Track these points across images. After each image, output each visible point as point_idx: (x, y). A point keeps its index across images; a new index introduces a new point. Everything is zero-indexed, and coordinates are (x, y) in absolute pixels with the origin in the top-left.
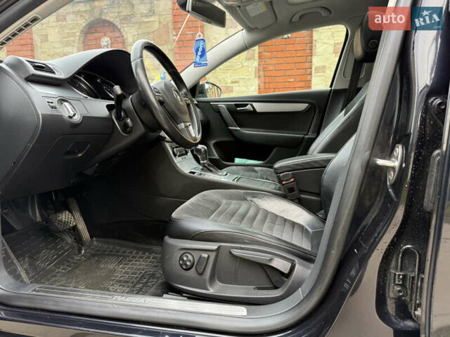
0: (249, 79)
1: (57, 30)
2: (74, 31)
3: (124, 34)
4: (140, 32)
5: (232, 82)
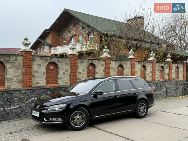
0: (44, 80)
3: (6, 65)
4: (12, 65)
5: (39, 81)
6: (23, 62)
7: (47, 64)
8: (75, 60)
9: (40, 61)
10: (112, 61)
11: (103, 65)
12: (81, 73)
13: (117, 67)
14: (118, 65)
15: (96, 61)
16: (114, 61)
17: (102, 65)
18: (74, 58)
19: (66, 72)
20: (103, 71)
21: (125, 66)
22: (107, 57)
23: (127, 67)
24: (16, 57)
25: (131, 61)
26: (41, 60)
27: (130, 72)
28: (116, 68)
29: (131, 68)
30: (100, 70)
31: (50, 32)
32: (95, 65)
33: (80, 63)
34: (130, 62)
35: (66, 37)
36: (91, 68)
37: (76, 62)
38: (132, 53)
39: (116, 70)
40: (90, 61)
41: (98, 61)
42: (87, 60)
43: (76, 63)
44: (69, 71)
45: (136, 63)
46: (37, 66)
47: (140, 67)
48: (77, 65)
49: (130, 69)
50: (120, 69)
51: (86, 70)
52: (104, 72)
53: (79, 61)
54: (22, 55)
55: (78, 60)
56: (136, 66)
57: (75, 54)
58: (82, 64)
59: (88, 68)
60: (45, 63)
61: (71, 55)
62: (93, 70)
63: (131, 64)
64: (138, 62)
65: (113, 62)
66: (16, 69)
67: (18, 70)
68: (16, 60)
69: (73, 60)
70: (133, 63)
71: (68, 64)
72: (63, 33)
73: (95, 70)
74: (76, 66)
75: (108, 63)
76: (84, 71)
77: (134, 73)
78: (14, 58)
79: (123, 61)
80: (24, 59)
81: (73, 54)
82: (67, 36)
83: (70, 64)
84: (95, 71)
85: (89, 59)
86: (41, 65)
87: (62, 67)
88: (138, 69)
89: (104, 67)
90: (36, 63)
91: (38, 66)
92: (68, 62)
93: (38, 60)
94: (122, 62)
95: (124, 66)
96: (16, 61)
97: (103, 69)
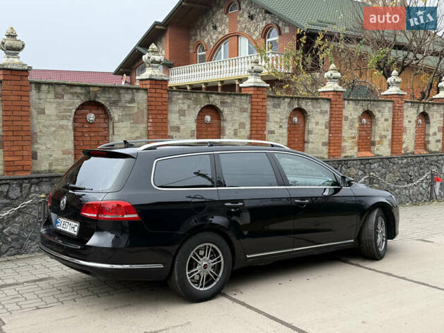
1: (54, 105)
2: (71, 108)
3: (112, 114)
4: (124, 113)
6: (148, 105)
7: (200, 109)
8: (261, 100)
9: (183, 103)
10: (346, 102)
11: (326, 112)
12: (273, 132)
13: (359, 117)
14: (361, 111)
15: (310, 103)
16: (351, 102)
17: (323, 113)
18: (260, 96)
19: (241, 130)
20: (326, 128)
21: (378, 115)
22: (337, 91)
23: (382, 115)
24: (133, 94)
25: (393, 101)
26: (186, 101)
27: (390, 129)
28: (356, 120)
29: (393, 118)
30: (317, 123)
31: (166, 30)
32: (306, 112)
33: (271, 107)
34: (390, 105)
35: (206, 41)
36: (296, 119)
37: (264, 104)
38: (396, 80)
39: (357, 125)
40: (296, 102)
41: (314, 101)
42: (287, 100)
43: (264, 108)
44: (248, 126)
45: (405, 107)
46: (178, 115)
47: (414, 117)
48: (265, 113)
49: (390, 120)
50: (364, 120)
51: (286, 126)
52: (327, 131)
53: (269, 103)
54: (146, 90)
55: (268, 99)
56: (405, 114)
57: (262, 85)
58: (276, 110)
59: (290, 119)
60: (195, 108)
61: (252, 89)
62: (301, 125)
63: (394, 109)
64: (410, 104)
65: (348, 104)
66: (133, 123)
67: (137, 125)
68: (132, 101)
69: (257, 100)
70: (397, 105)
71: (245, 110)
72: (198, 31)
73: (307, 124)
74: (263, 115)
75: (337, 106)
76: (281, 127)
77: (400, 131)
78: (128, 97)
79: (374, 101)
80: (150, 99)
81: (257, 85)
82: (209, 37)
83: (249, 110)
84: (304, 126)
85: (292, 98)
86: (186, 112)
87: (232, 118)
88: (410, 122)
89: (327, 117)
90: (175, 109)
91: (180, 116)
92: (246, 106)
93: (180, 102)
94: (372, 103)
95: (377, 113)
96: (132, 103)
97: (324, 122)
